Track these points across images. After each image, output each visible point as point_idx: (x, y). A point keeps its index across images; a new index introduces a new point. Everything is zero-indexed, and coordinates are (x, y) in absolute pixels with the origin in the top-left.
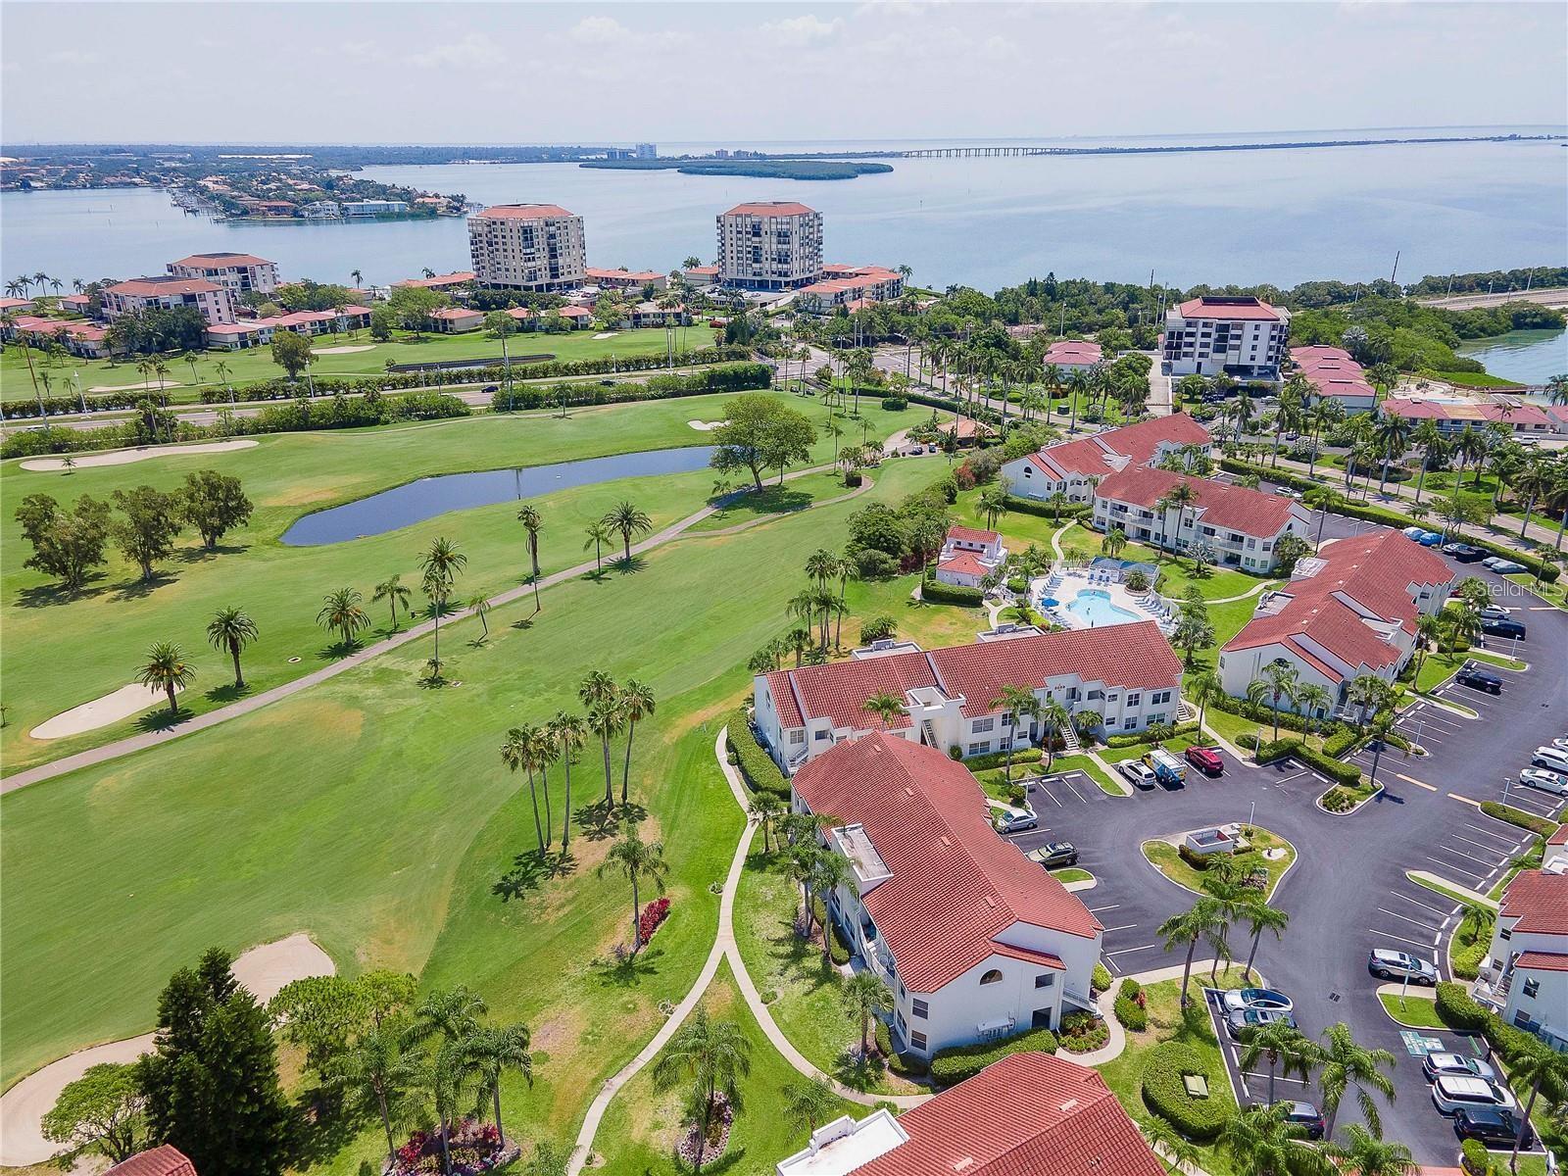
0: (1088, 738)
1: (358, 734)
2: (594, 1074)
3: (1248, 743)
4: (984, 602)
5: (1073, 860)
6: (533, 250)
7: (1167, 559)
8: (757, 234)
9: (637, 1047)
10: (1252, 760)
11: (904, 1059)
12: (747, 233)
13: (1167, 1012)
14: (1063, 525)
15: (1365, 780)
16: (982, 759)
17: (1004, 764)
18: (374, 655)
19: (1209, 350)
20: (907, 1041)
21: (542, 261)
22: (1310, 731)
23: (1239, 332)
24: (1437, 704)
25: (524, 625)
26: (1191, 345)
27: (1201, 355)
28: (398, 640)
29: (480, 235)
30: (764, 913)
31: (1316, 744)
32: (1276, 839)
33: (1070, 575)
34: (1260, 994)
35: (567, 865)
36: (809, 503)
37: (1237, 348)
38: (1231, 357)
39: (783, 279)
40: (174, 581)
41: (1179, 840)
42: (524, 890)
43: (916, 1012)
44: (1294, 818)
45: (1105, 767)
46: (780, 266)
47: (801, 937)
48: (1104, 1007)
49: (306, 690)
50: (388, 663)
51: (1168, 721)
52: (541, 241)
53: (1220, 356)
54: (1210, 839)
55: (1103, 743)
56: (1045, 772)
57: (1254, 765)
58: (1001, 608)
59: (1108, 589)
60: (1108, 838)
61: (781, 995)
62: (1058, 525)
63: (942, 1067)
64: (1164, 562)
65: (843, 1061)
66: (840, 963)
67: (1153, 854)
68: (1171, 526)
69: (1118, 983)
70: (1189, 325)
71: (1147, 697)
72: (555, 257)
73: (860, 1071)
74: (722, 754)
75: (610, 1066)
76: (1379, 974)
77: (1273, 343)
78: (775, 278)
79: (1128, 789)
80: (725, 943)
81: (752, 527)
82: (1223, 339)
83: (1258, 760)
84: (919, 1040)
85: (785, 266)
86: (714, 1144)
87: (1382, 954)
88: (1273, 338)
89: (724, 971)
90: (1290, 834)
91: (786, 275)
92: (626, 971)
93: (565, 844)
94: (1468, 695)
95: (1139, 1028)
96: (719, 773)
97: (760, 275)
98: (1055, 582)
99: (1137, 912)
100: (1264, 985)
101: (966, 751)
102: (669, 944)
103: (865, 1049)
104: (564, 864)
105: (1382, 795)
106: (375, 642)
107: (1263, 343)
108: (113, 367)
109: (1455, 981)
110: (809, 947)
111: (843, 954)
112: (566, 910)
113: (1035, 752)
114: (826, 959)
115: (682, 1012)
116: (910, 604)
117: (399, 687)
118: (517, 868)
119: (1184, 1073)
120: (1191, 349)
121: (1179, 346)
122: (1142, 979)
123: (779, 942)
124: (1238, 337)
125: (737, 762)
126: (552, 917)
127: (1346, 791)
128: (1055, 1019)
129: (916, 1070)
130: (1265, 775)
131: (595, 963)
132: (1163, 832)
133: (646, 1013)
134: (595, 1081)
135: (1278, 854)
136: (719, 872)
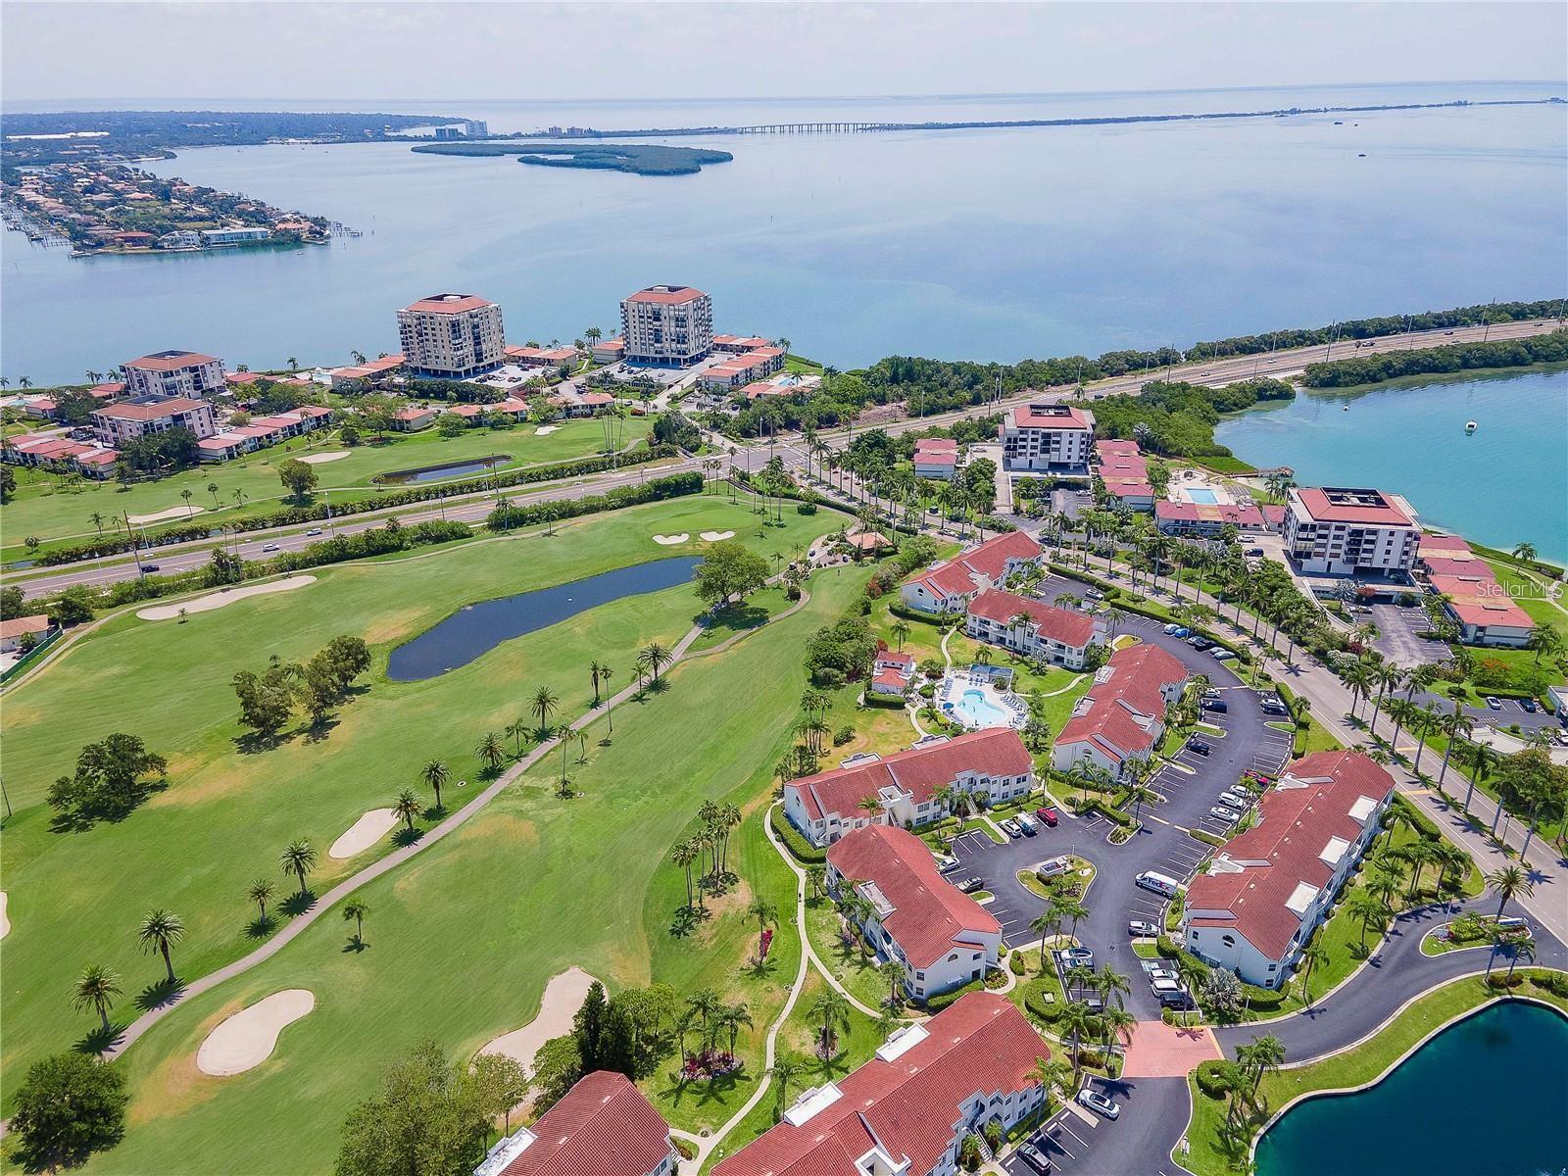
0: (981, 807)
1: (536, 838)
2: (763, 1024)
3: (1071, 802)
4: (906, 705)
5: (981, 886)
6: (460, 340)
7: (1018, 659)
8: (657, 319)
9: (779, 1009)
10: (1073, 813)
11: (914, 1001)
12: (649, 317)
13: (1035, 965)
14: (948, 632)
15: (1132, 821)
16: (925, 826)
17: (937, 828)
18: (513, 775)
19: (1038, 451)
20: (914, 992)
21: (469, 349)
22: (1105, 791)
23: (1059, 439)
24: (1173, 766)
25: (606, 743)
26: (1024, 447)
27: (1032, 454)
28: (526, 762)
29: (410, 326)
30: (824, 933)
31: (1108, 800)
32: (1086, 863)
33: (957, 677)
34: (1077, 951)
35: (706, 914)
36: (767, 618)
37: (1058, 450)
38: (1054, 457)
39: (682, 357)
40: (338, 723)
41: (1036, 869)
42: (687, 931)
43: (918, 978)
44: (1095, 849)
45: (993, 825)
46: (679, 346)
47: (846, 943)
48: (1004, 965)
49: (484, 808)
50: (528, 781)
51: (1026, 791)
52: (467, 332)
53: (1046, 456)
54: (1052, 868)
55: (991, 809)
56: (959, 832)
57: (1074, 817)
58: (917, 708)
59: (982, 689)
60: (999, 870)
61: (844, 976)
62: (944, 632)
63: (933, 1003)
64: (1016, 662)
65: (883, 1005)
66: (871, 956)
67: (1023, 878)
68: (1019, 636)
69: (1010, 952)
70: (1021, 433)
71: (1014, 780)
72: (479, 343)
73: (894, 1007)
74: (772, 836)
75: (770, 1019)
76: (1134, 934)
77: (1083, 446)
78: (675, 355)
79: (1007, 839)
80: (807, 951)
81: (733, 644)
82: (1047, 443)
83: (1076, 813)
84: (920, 991)
85: (683, 346)
86: (833, 1049)
87: (1134, 924)
88: (1083, 443)
89: (811, 966)
90: (1092, 859)
91: (685, 353)
92: (760, 971)
93: (700, 902)
94: (1192, 757)
95: (1022, 974)
96: (772, 848)
97: (661, 353)
98: (948, 685)
99: (1017, 913)
100: (1079, 945)
101: (914, 823)
102: (777, 955)
103: (893, 998)
104: (703, 914)
105: (1142, 829)
106: (511, 766)
107: (1076, 447)
108: (126, 490)
109: (1167, 934)
110: (853, 949)
111: (872, 951)
112: (715, 940)
113: (953, 819)
114: (863, 955)
115: (796, 989)
116: (858, 708)
117: (545, 800)
118: (678, 919)
119: (1043, 993)
120: (1024, 451)
121: (1015, 448)
122: (1021, 949)
123: (835, 947)
124: (1058, 442)
125: (782, 840)
126: (709, 946)
127: (1122, 829)
128: (982, 974)
129: (920, 1005)
130: (1080, 823)
131: (742, 969)
132: (1028, 864)
133: (779, 993)
134: (765, 1028)
135: (1087, 872)
136: (792, 911)
